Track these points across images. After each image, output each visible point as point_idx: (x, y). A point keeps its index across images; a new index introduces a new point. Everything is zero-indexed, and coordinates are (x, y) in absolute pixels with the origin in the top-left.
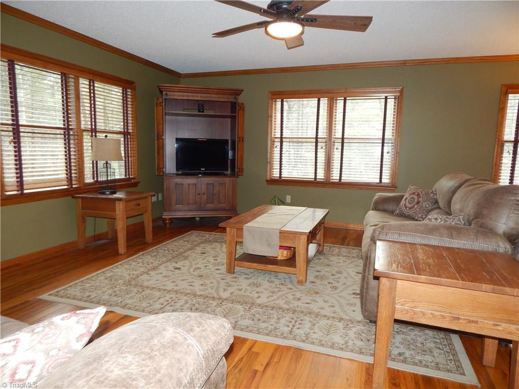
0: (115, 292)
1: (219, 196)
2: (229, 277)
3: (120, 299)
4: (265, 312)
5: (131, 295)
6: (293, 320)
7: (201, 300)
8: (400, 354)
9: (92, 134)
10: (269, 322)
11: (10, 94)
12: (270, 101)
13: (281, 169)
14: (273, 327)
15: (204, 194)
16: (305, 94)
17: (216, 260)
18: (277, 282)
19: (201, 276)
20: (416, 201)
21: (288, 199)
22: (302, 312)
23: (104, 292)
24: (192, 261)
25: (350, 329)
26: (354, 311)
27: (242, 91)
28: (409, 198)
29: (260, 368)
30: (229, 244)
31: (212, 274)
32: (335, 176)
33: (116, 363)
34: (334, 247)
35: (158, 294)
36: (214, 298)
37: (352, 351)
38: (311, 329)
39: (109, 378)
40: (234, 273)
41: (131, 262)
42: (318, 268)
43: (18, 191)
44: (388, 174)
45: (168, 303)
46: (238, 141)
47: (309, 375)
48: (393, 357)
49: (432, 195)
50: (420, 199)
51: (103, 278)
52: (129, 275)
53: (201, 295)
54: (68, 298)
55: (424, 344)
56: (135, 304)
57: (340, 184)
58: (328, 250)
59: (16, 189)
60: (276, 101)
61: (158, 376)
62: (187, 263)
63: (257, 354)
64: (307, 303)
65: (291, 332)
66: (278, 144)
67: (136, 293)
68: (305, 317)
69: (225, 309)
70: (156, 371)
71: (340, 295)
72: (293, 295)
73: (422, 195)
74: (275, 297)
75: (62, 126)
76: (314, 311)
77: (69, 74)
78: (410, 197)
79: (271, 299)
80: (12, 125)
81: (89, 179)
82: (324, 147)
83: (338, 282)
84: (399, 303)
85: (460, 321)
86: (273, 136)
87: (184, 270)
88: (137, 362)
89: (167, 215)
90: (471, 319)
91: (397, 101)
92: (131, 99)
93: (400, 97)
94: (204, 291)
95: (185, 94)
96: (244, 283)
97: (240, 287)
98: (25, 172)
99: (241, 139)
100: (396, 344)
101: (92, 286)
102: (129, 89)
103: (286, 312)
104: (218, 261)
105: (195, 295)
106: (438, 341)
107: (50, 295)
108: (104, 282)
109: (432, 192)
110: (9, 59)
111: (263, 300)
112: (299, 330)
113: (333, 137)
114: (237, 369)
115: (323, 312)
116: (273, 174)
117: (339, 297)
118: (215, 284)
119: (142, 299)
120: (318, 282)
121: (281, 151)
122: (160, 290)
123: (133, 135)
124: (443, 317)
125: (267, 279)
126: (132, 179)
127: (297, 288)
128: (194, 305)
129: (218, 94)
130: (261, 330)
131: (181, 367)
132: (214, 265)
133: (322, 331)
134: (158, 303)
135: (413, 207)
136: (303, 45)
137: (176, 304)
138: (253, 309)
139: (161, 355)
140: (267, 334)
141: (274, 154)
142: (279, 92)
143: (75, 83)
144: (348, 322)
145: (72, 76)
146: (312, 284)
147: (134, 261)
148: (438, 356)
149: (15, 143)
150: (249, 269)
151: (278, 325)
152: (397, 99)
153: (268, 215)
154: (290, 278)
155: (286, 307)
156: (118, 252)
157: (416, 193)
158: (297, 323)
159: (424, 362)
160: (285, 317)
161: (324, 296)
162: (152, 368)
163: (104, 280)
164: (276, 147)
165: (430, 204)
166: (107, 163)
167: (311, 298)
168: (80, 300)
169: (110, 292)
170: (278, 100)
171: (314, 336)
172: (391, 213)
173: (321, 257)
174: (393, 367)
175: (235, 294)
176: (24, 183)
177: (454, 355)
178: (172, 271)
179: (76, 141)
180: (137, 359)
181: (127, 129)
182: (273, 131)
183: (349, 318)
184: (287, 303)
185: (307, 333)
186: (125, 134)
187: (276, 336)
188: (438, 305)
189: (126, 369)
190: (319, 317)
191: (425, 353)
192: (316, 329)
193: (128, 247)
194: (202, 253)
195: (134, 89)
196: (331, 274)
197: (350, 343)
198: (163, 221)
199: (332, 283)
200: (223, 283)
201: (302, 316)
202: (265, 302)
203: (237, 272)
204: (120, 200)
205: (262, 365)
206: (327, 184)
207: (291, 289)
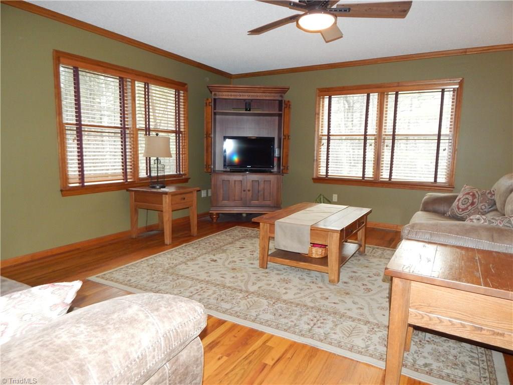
0: (153, 278)
1: (264, 193)
2: (261, 272)
3: (155, 285)
4: (288, 309)
5: (165, 282)
6: (315, 319)
7: (229, 292)
8: (426, 365)
9: (146, 133)
10: (290, 318)
11: (75, 97)
12: (318, 98)
13: (327, 167)
14: (293, 324)
15: (249, 191)
16: (353, 89)
17: (253, 255)
18: (308, 280)
19: (235, 269)
20: (470, 201)
21: (335, 198)
22: (327, 311)
23: (143, 278)
24: (229, 254)
25: (375, 333)
26: (384, 315)
27: (288, 89)
28: (462, 199)
29: (270, 362)
30: (263, 239)
31: (245, 268)
32: (385, 175)
33: (68, 331)
34: (378, 248)
35: (190, 282)
36: (241, 291)
37: (371, 356)
38: (332, 329)
39: (54, 344)
40: (266, 268)
41: (174, 251)
42: (355, 269)
43: (79, 183)
44: (445, 174)
45: (197, 291)
46: (283, 139)
47: (319, 375)
48: (417, 367)
49: (489, 195)
50: (475, 200)
51: (145, 265)
52: (169, 264)
53: (229, 287)
54: (112, 280)
55: (457, 357)
56: (167, 291)
57: (390, 184)
58: (370, 251)
59: (78, 181)
60: (323, 98)
61: (105, 348)
62: (224, 256)
63: (271, 348)
64: (334, 303)
65: (310, 330)
66: (325, 142)
67: (171, 281)
68: (329, 317)
69: (250, 302)
70: (104, 343)
71: (372, 297)
72: (321, 294)
73: (477, 196)
74: (302, 294)
75: (120, 126)
76: (340, 312)
77: (127, 78)
78: (464, 197)
79: (297, 296)
80: (76, 124)
81: (143, 174)
82: (373, 145)
83: (373, 284)
84: (413, 306)
85: (483, 332)
86: (320, 134)
87: (220, 262)
88: (88, 332)
89: (214, 211)
90: (496, 330)
91: (456, 94)
92: (184, 99)
93: (459, 90)
94: (234, 284)
95: (233, 94)
96: (274, 278)
97: (270, 282)
98: (86, 167)
99: (287, 137)
100: (423, 354)
101: (135, 272)
102: (182, 90)
103: (311, 309)
104: (254, 255)
105: (224, 287)
106: (476, 356)
107: (97, 277)
108: (145, 269)
109: (490, 193)
110: (74, 66)
111: (290, 296)
112: (319, 329)
113: (383, 133)
114: (248, 361)
115: (349, 313)
116: (320, 172)
117: (371, 299)
118: (246, 277)
119: (175, 286)
120: (352, 282)
121: (328, 149)
122: (193, 279)
123: (184, 134)
124: (464, 326)
125: (298, 276)
126: (182, 175)
127: (328, 287)
128: (221, 296)
129: (264, 93)
130: (280, 326)
131: (133, 342)
132: (250, 259)
133: (343, 333)
134: (189, 291)
135: (467, 208)
136: (342, 37)
137: (205, 293)
138: (277, 304)
139: (115, 329)
140: (285, 330)
141: (320, 151)
142: (326, 88)
143: (132, 86)
144: (374, 325)
145: (130, 80)
146: (345, 285)
147: (177, 252)
148: (471, 372)
149: (78, 140)
150: (283, 266)
151: (298, 322)
152: (456, 92)
153: (305, 212)
154: (322, 277)
155: (312, 305)
156: (164, 243)
157: (471, 194)
158: (319, 322)
159: (452, 377)
160: (308, 314)
161: (354, 297)
162: (101, 339)
163: (146, 267)
164: (323, 144)
165: (487, 205)
166: (157, 159)
167: (340, 298)
168: (121, 283)
169: (148, 278)
170: (325, 97)
171: (334, 336)
172: (442, 214)
173: (361, 258)
174: (415, 378)
175: (262, 288)
176: (85, 176)
177: (491, 373)
178: (209, 263)
179: (132, 139)
180: (88, 330)
181: (179, 128)
182: (320, 128)
183: (377, 322)
184: (314, 301)
185: (326, 333)
186: (177, 132)
187: (294, 333)
188: (458, 312)
189: (74, 336)
190: (344, 318)
191: (456, 367)
192: (338, 330)
193: (172, 238)
194: (240, 248)
195: (186, 90)
196: (367, 275)
197: (372, 348)
198: (210, 216)
199: (366, 285)
200: (253, 278)
201: (326, 316)
202: (292, 298)
203: (269, 268)
204: (166, 193)
205: (273, 359)
206: (376, 183)
207: (320, 288)
